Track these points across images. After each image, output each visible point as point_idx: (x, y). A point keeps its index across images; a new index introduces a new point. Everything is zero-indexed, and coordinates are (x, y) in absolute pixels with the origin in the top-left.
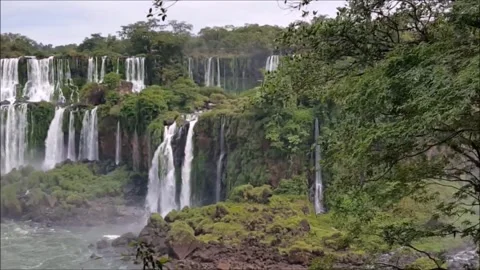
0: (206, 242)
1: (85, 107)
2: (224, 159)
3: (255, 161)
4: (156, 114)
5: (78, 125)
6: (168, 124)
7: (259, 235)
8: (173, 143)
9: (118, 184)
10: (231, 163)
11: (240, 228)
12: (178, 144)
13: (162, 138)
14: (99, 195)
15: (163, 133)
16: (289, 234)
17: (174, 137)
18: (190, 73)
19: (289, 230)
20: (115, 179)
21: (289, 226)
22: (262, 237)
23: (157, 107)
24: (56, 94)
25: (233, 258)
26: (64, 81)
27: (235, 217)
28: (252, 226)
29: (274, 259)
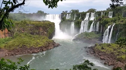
0: (103, 51)
1: (97, 21)
2: (118, 34)
3: (123, 35)
4: (108, 23)
5: (96, 25)
6: (109, 25)
7: (115, 52)
8: (109, 29)
9: (98, 36)
10: (119, 34)
11: (112, 49)
12: (110, 29)
13: (107, 28)
14: (94, 38)
15: (107, 27)
16: (122, 54)
17: (110, 28)
18: (123, 15)
19: (123, 52)
20: (98, 35)
21: (123, 51)
22: (116, 53)
23: (108, 22)
24: (95, 19)
25: (106, 56)
26: (96, 17)
27: (112, 47)
28: (115, 50)
29: (115, 59)
